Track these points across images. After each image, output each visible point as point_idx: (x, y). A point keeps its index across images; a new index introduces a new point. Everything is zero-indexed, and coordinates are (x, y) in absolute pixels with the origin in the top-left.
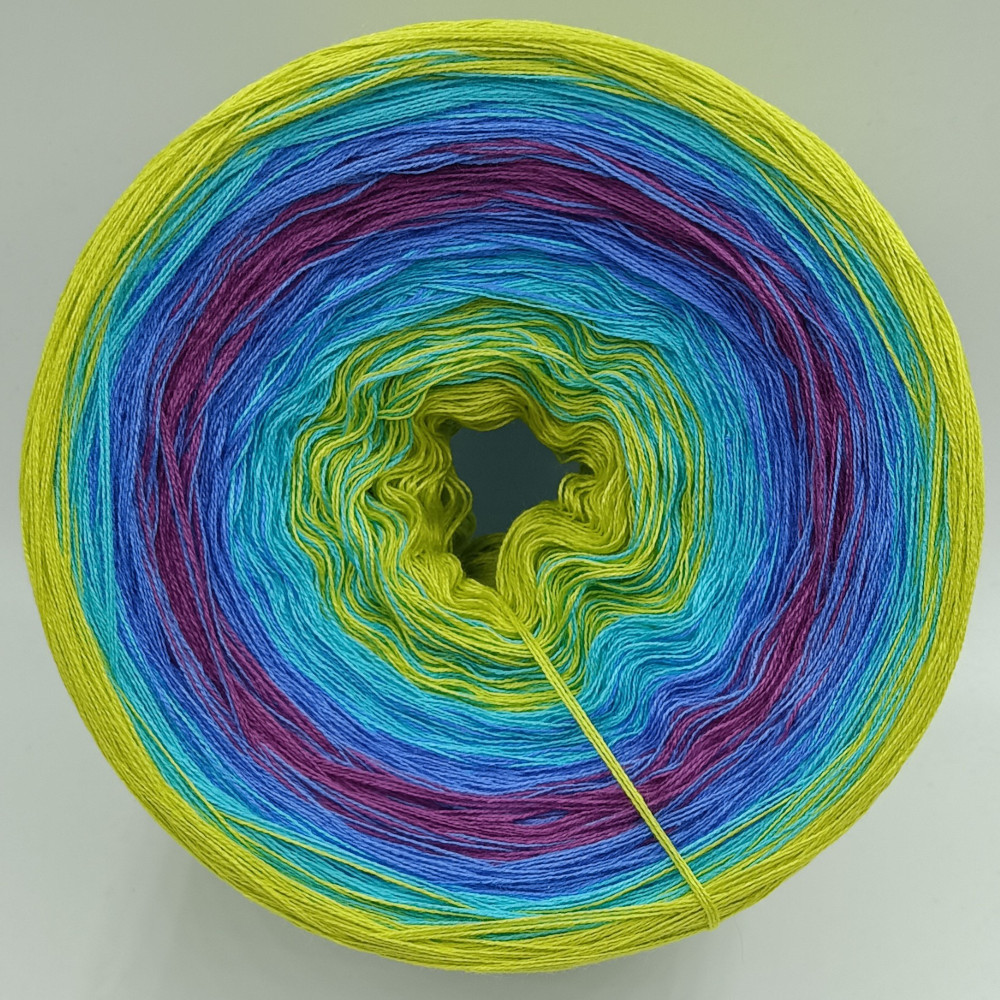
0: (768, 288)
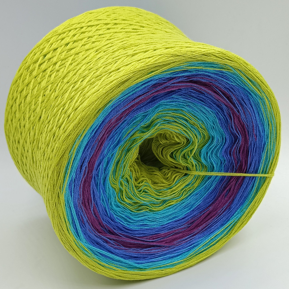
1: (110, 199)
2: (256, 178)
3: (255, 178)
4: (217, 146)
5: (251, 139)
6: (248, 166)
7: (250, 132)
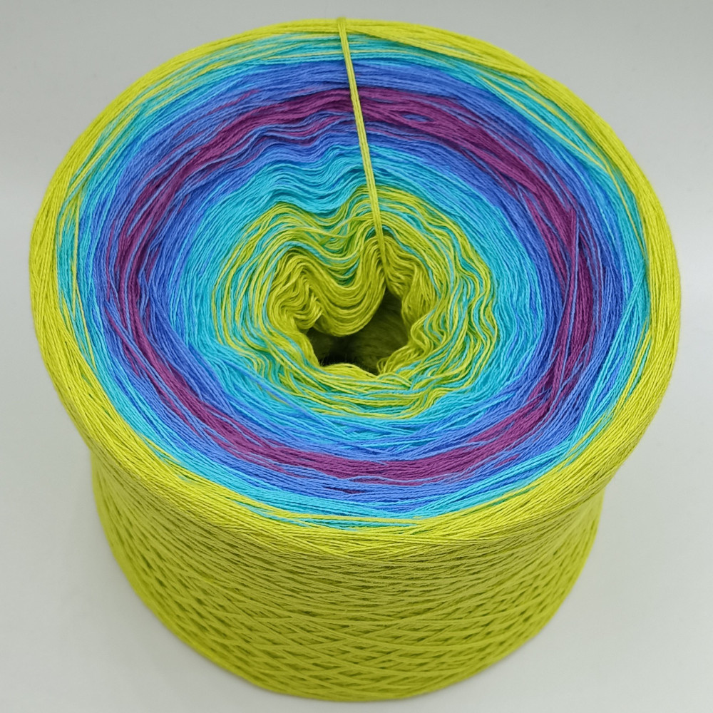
0: (130, 313)
1: (462, 404)
2: (355, 60)
3: (356, 62)
4: (297, 179)
5: (257, 104)
6: (330, 87)
7: (238, 110)
